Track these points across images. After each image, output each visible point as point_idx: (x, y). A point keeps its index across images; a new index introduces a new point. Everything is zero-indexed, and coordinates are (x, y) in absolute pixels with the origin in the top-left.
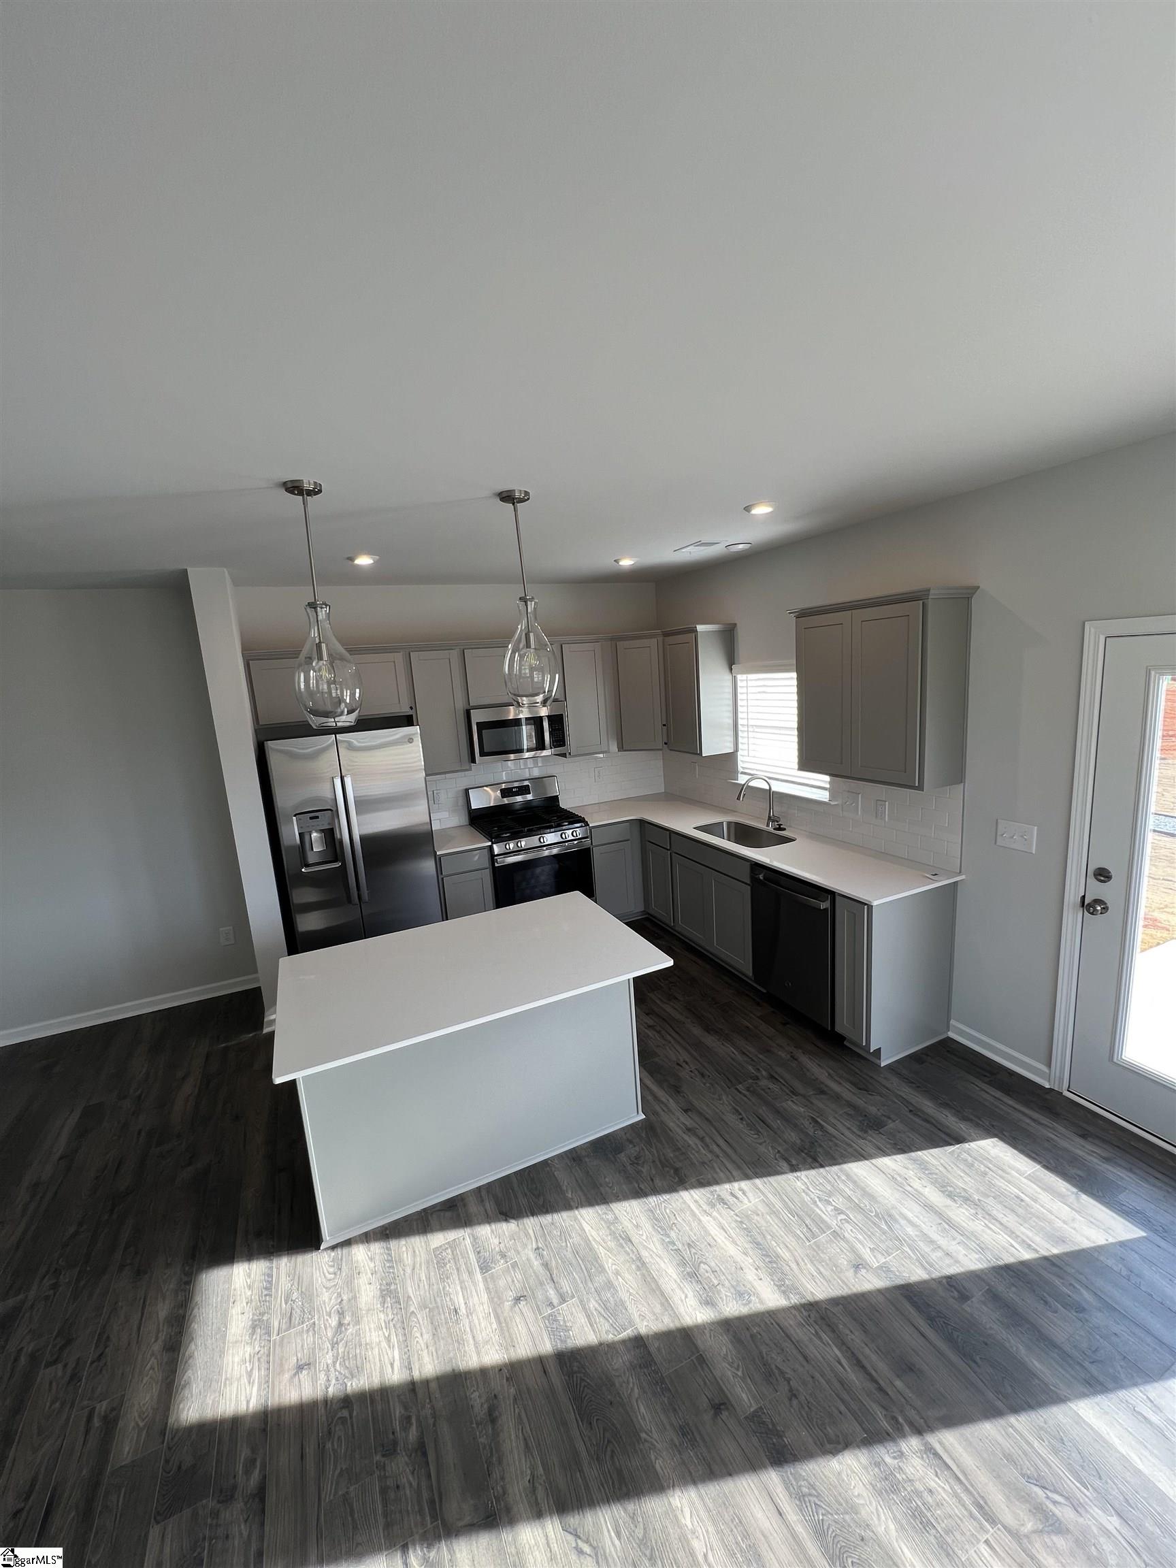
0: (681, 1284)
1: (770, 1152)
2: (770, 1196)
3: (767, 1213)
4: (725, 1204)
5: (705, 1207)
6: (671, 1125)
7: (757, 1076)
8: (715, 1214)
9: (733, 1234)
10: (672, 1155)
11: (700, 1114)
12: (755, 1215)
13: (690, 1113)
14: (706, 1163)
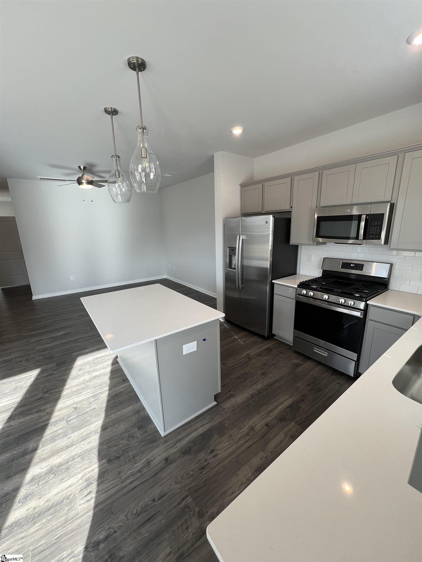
0: (50, 465)
1: (116, 523)
2: (79, 521)
3: (67, 518)
4: (85, 488)
5: (87, 476)
6: (155, 451)
7: (203, 516)
8: (81, 481)
9: (63, 493)
10: (130, 454)
11: (162, 470)
12: (69, 508)
13: (164, 462)
14: (119, 474)
